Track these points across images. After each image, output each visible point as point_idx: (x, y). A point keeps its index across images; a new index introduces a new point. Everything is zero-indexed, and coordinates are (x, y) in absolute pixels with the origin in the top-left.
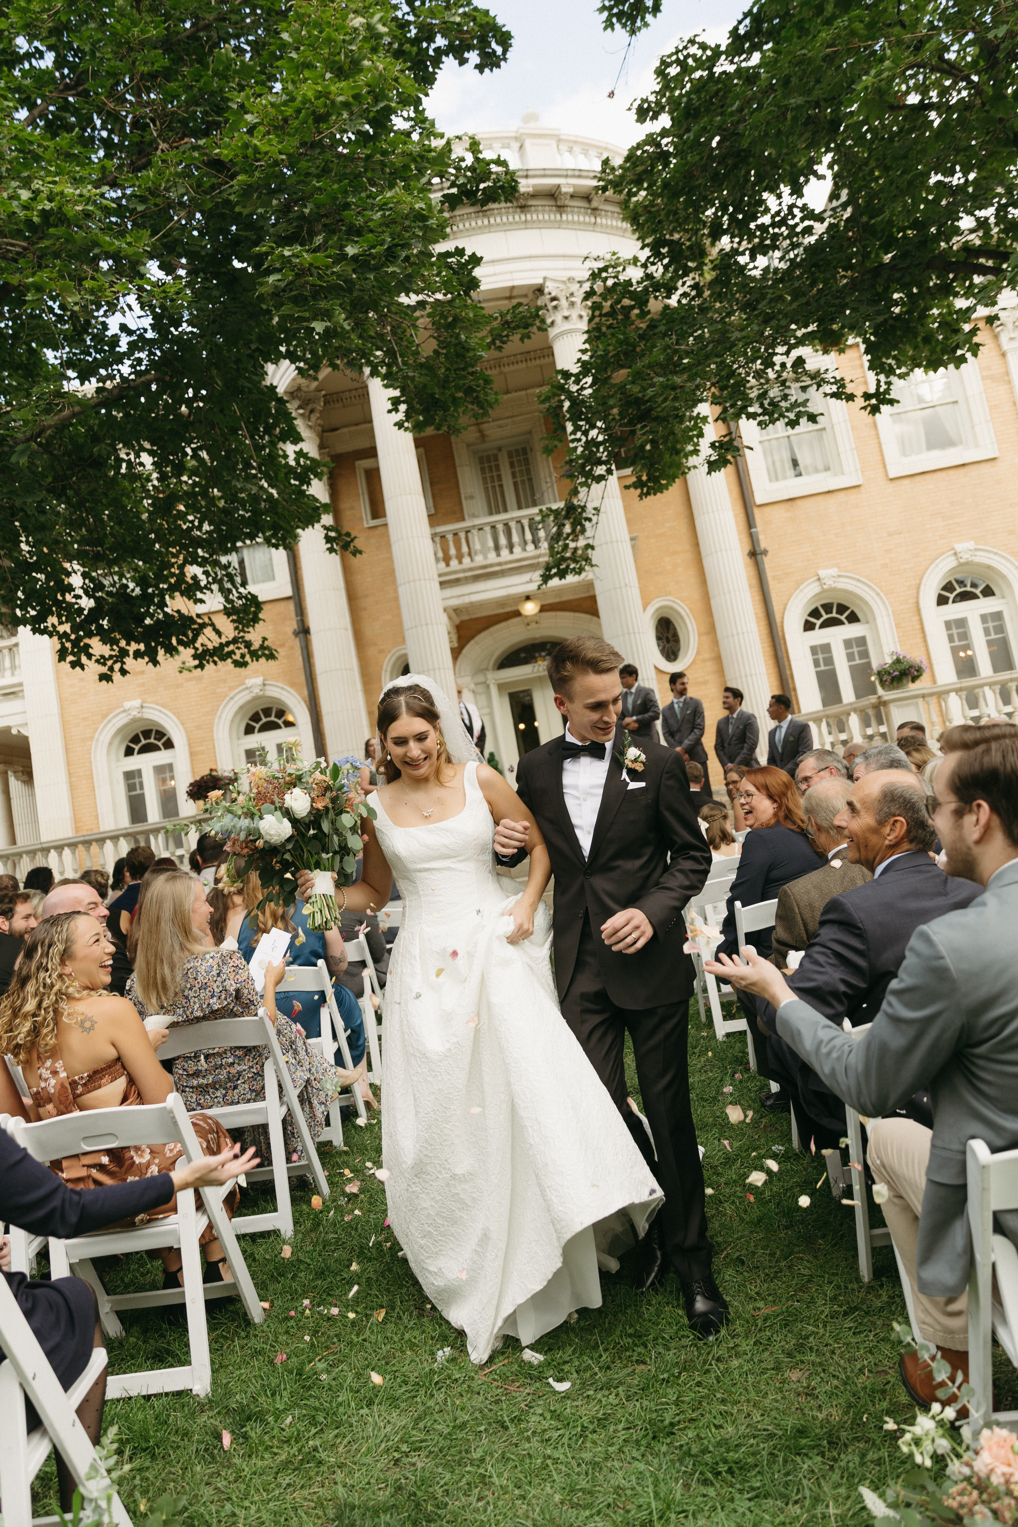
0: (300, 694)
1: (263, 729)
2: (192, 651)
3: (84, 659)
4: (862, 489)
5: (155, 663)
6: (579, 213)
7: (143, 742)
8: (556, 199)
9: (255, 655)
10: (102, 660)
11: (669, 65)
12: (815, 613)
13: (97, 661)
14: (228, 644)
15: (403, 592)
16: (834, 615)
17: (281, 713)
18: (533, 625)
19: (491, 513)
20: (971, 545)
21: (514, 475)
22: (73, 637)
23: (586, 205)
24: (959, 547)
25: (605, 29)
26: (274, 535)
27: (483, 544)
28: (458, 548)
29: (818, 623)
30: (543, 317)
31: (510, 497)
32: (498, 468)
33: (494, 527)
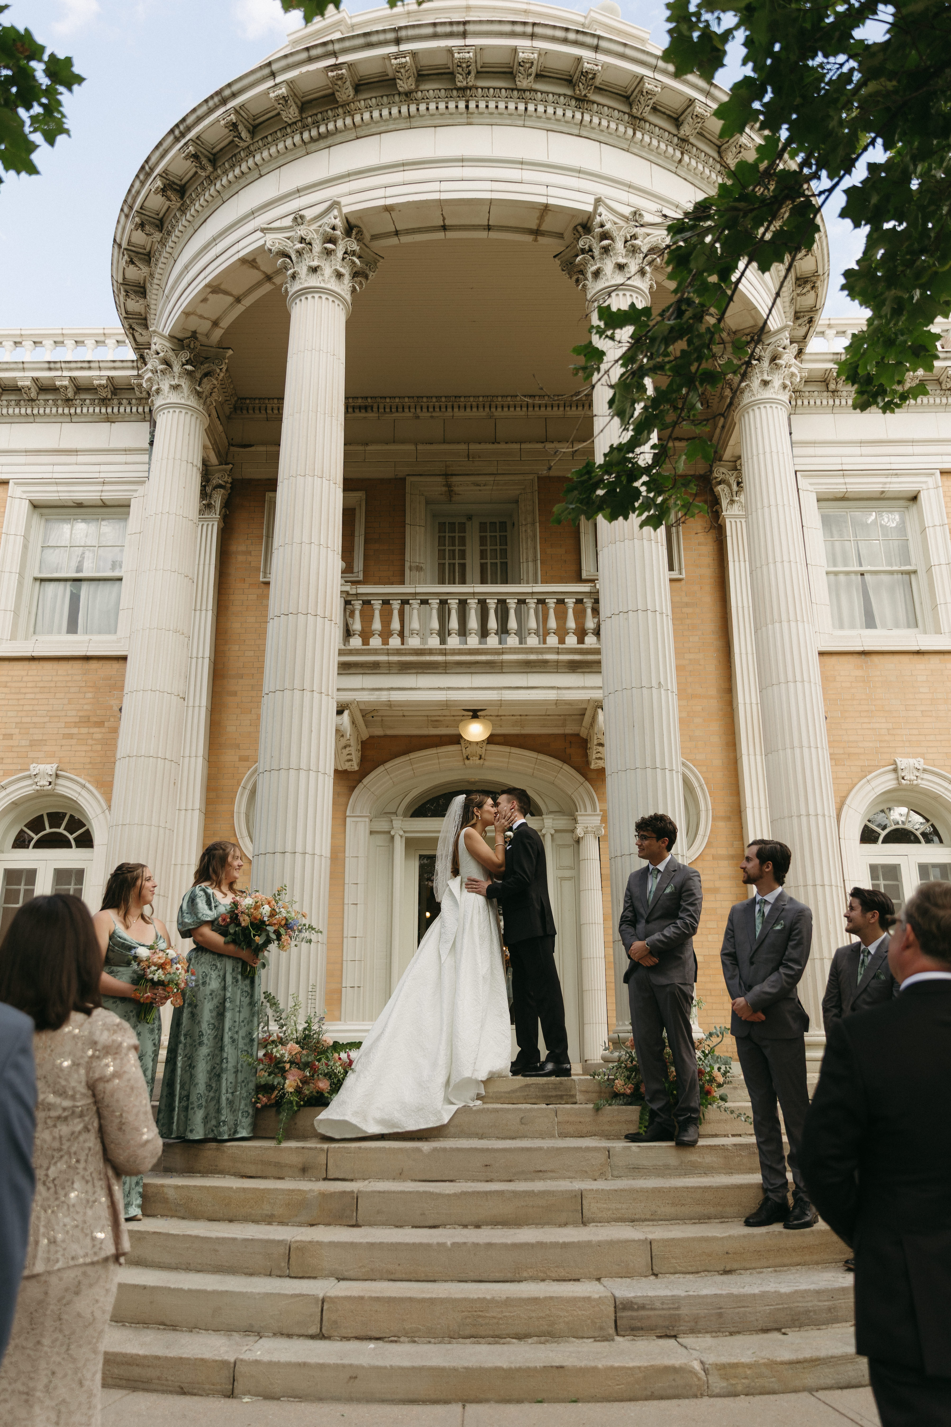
0: (107, 800)
1: (41, 844)
6: (660, 136)
8: (630, 105)
12: (881, 819)
17: (75, 824)
18: (475, 761)
19: (442, 582)
23: (673, 129)
27: (424, 621)
28: (386, 621)
29: (883, 833)
30: (585, 263)
31: (473, 564)
32: (463, 541)
33: (443, 603)
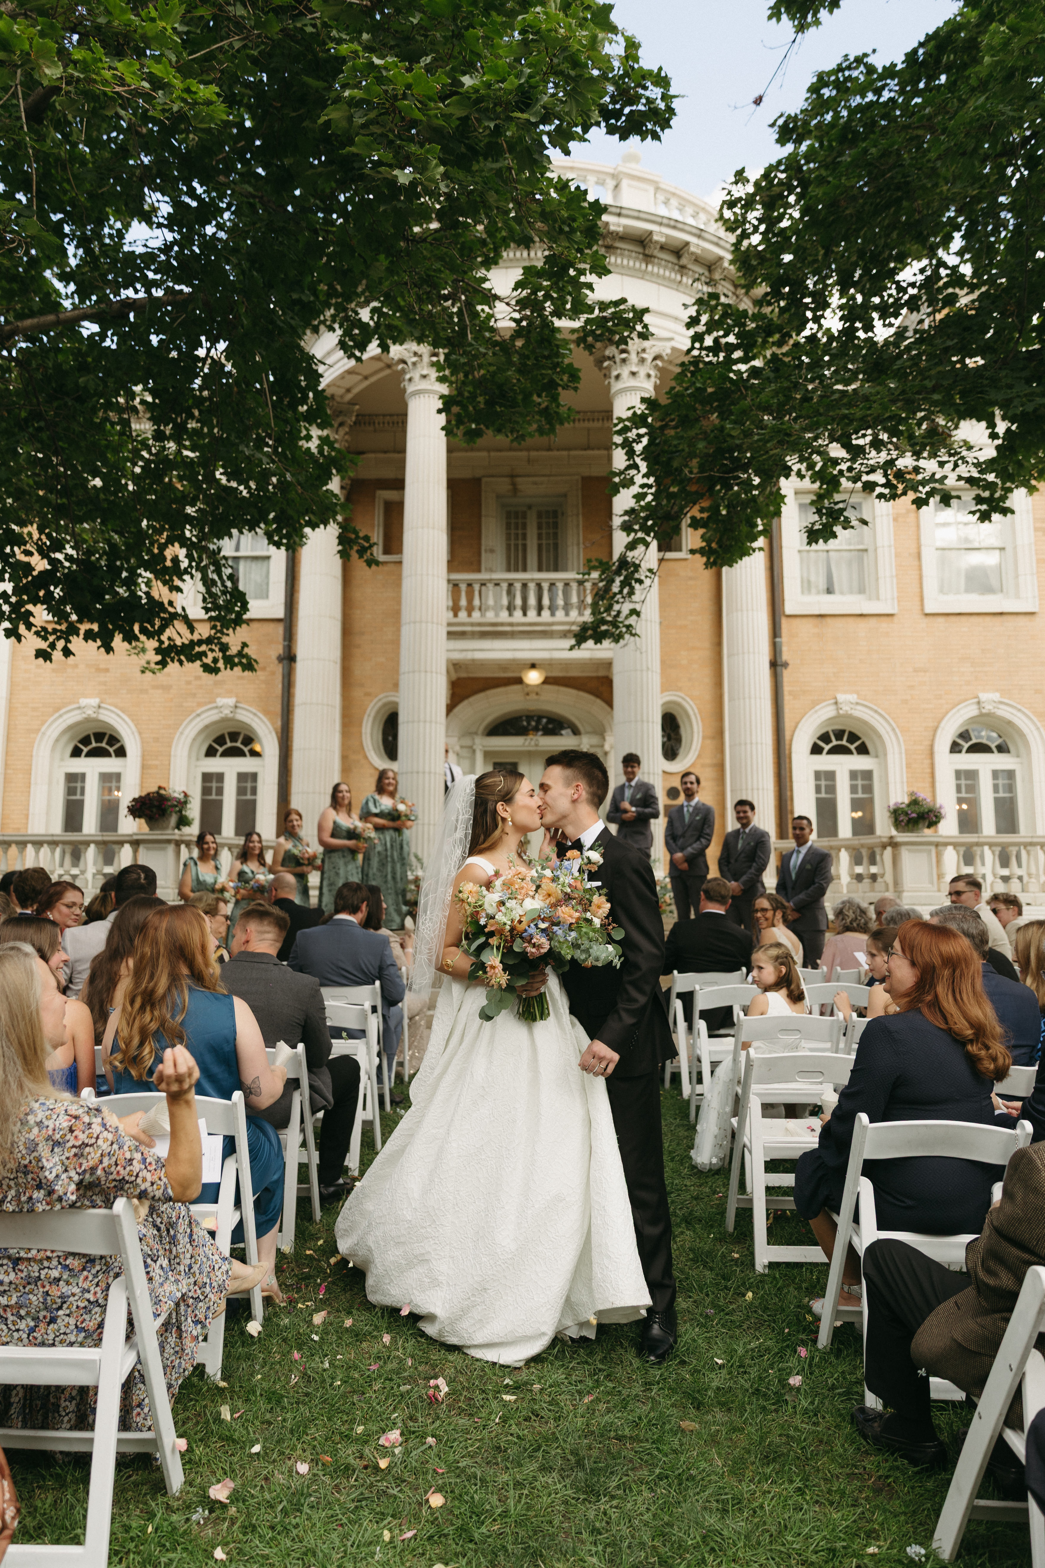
0: (273, 724)
1: (225, 754)
2: (156, 644)
3: (22, 629)
4: (895, 619)
5: (109, 649)
6: (665, 268)
7: (94, 745)
8: (644, 247)
9: (230, 662)
10: (42, 634)
11: (826, 85)
12: (825, 737)
13: (37, 633)
14: (200, 642)
15: (406, 632)
16: (844, 742)
17: (249, 740)
18: (533, 696)
19: (509, 570)
20: (996, 696)
21: (540, 537)
22: (13, 599)
23: (675, 260)
24: (984, 696)
25: (770, 18)
26: (278, 531)
27: (497, 599)
28: (470, 600)
29: (827, 748)
30: (609, 368)
31: (532, 558)
32: (524, 526)
33: (510, 585)
